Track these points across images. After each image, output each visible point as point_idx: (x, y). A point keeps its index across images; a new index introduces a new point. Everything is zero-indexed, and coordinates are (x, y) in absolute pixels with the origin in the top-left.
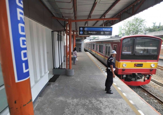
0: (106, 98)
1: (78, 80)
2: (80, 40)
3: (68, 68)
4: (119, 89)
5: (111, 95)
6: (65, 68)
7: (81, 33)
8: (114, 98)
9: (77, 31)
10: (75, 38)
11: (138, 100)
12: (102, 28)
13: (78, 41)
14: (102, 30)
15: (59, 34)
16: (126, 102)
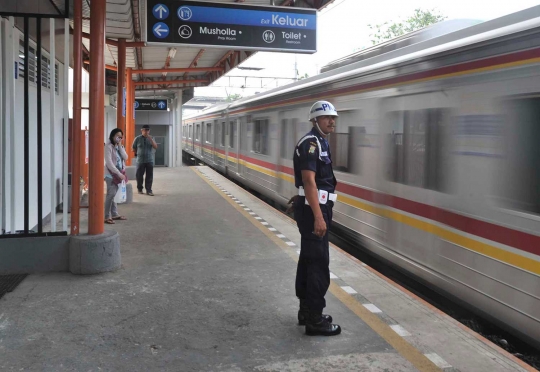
0: (304, 360)
1: (144, 290)
2: (157, 101)
3: (83, 229)
4: (372, 308)
5: (332, 341)
6: (66, 228)
7: (159, 30)
8: (345, 354)
9: (138, 44)
10: (132, 95)
11: (467, 347)
12: (268, 13)
13: (150, 108)
14: (267, 22)
15: (33, 43)
16: (408, 363)
